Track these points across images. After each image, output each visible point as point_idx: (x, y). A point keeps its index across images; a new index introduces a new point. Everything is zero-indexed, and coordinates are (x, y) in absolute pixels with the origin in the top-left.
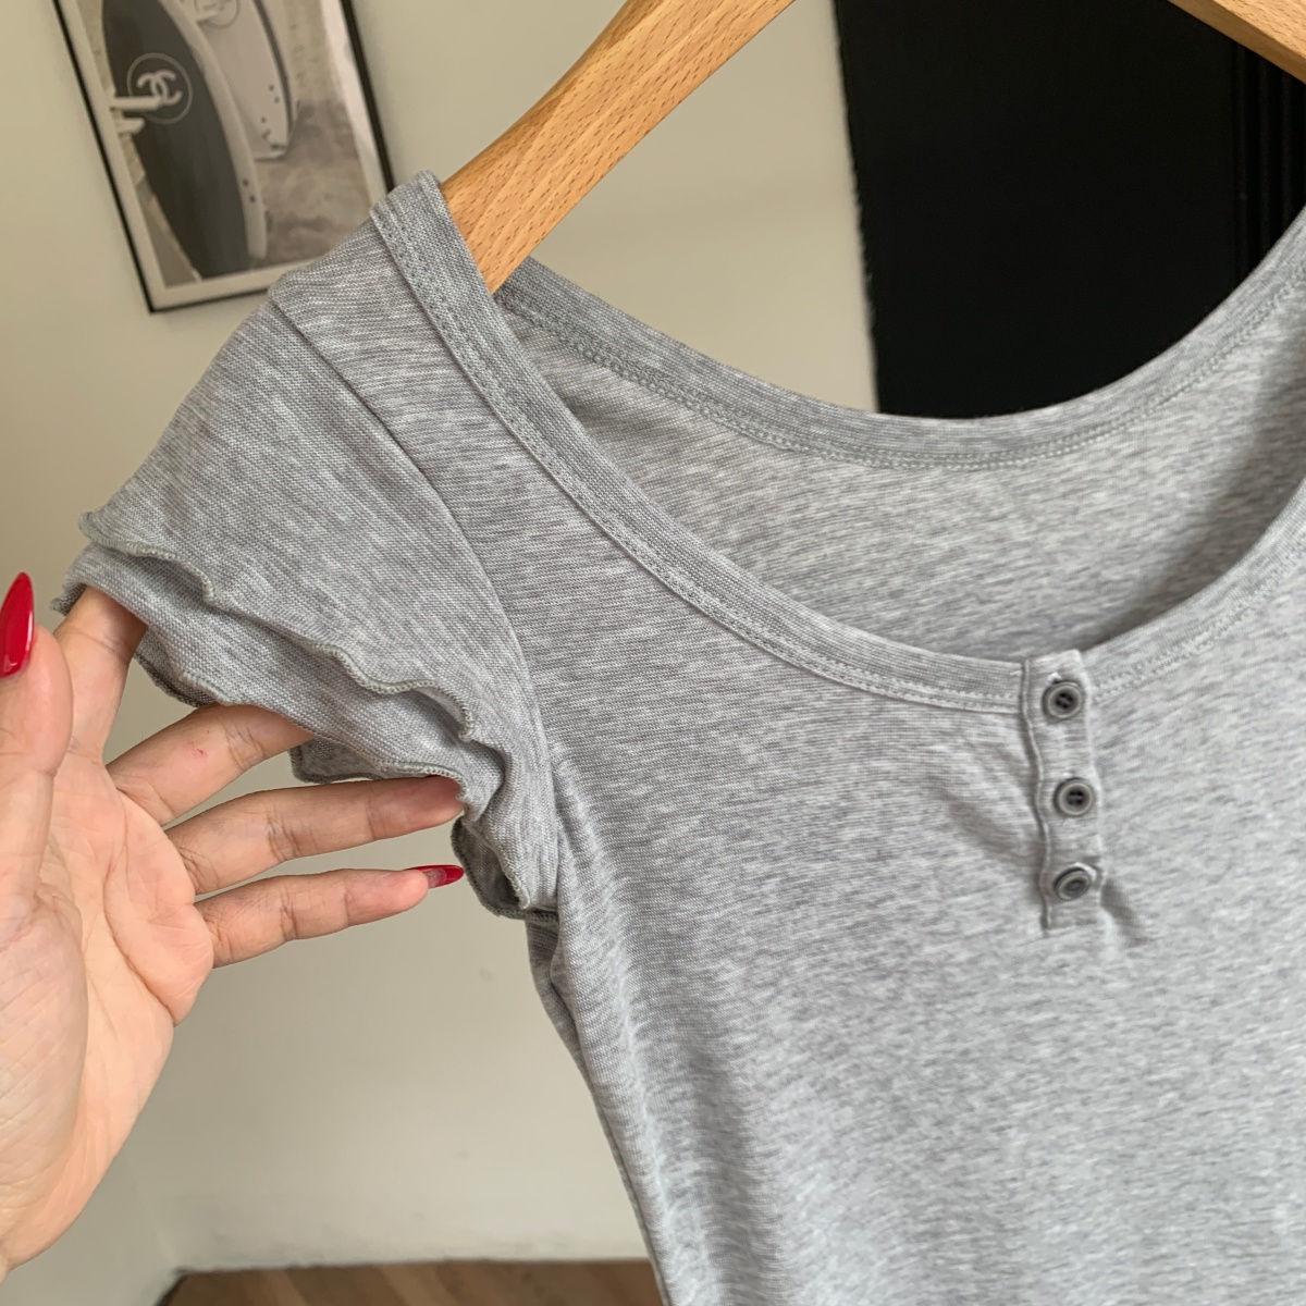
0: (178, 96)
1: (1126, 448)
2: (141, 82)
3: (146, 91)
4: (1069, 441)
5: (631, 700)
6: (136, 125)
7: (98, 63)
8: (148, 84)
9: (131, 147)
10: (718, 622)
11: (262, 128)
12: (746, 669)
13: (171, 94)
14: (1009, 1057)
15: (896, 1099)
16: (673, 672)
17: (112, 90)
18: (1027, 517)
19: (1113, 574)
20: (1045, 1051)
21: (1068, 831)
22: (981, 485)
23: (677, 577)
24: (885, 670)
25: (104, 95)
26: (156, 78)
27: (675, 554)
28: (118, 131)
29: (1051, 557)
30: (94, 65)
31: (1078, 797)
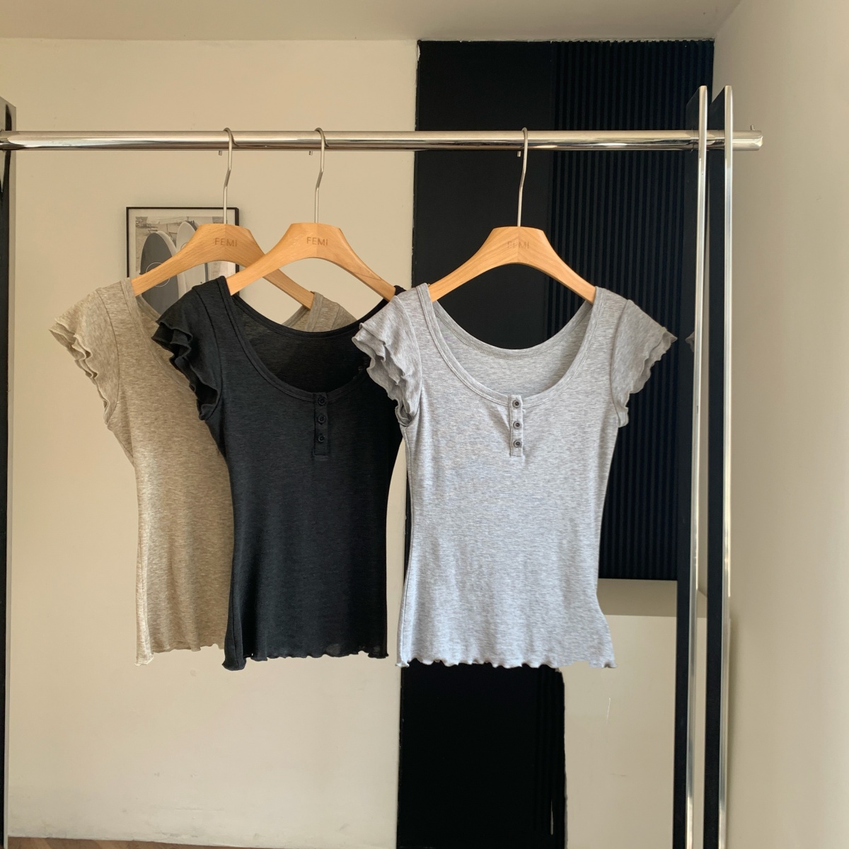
1: (532, 361)
4: (520, 357)
5: (437, 384)
7: (137, 262)
10: (455, 375)
12: (458, 384)
14: (500, 482)
15: (474, 484)
16: (446, 381)
17: (139, 271)
18: (510, 370)
19: (527, 385)
20: (508, 483)
21: (516, 432)
22: (502, 361)
23: (450, 364)
24: (483, 392)
25: (135, 272)
27: (450, 360)
29: (514, 379)
31: (518, 425)
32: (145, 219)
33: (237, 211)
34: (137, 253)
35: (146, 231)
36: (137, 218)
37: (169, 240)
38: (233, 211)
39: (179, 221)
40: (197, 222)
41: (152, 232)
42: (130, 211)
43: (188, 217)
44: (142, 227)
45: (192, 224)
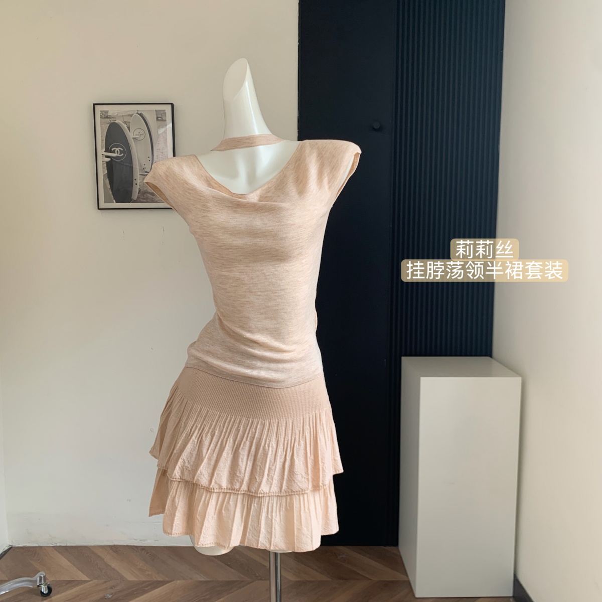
0: (122, 154)
2: (113, 150)
3: (114, 152)
6: (109, 159)
7: (102, 143)
8: (115, 150)
9: (105, 165)
11: (144, 167)
13: (120, 154)
17: (104, 150)
25: (101, 151)
26: (117, 149)
28: (102, 160)
30: (101, 142)
32: (107, 112)
33: (172, 104)
34: (102, 136)
35: (108, 120)
36: (101, 111)
37: (124, 127)
38: (170, 106)
39: (131, 114)
40: (145, 114)
41: (112, 121)
42: (96, 106)
43: (138, 110)
44: (105, 118)
45: (141, 115)
